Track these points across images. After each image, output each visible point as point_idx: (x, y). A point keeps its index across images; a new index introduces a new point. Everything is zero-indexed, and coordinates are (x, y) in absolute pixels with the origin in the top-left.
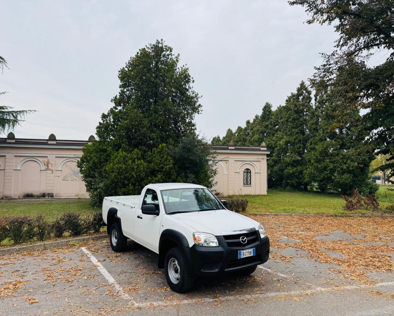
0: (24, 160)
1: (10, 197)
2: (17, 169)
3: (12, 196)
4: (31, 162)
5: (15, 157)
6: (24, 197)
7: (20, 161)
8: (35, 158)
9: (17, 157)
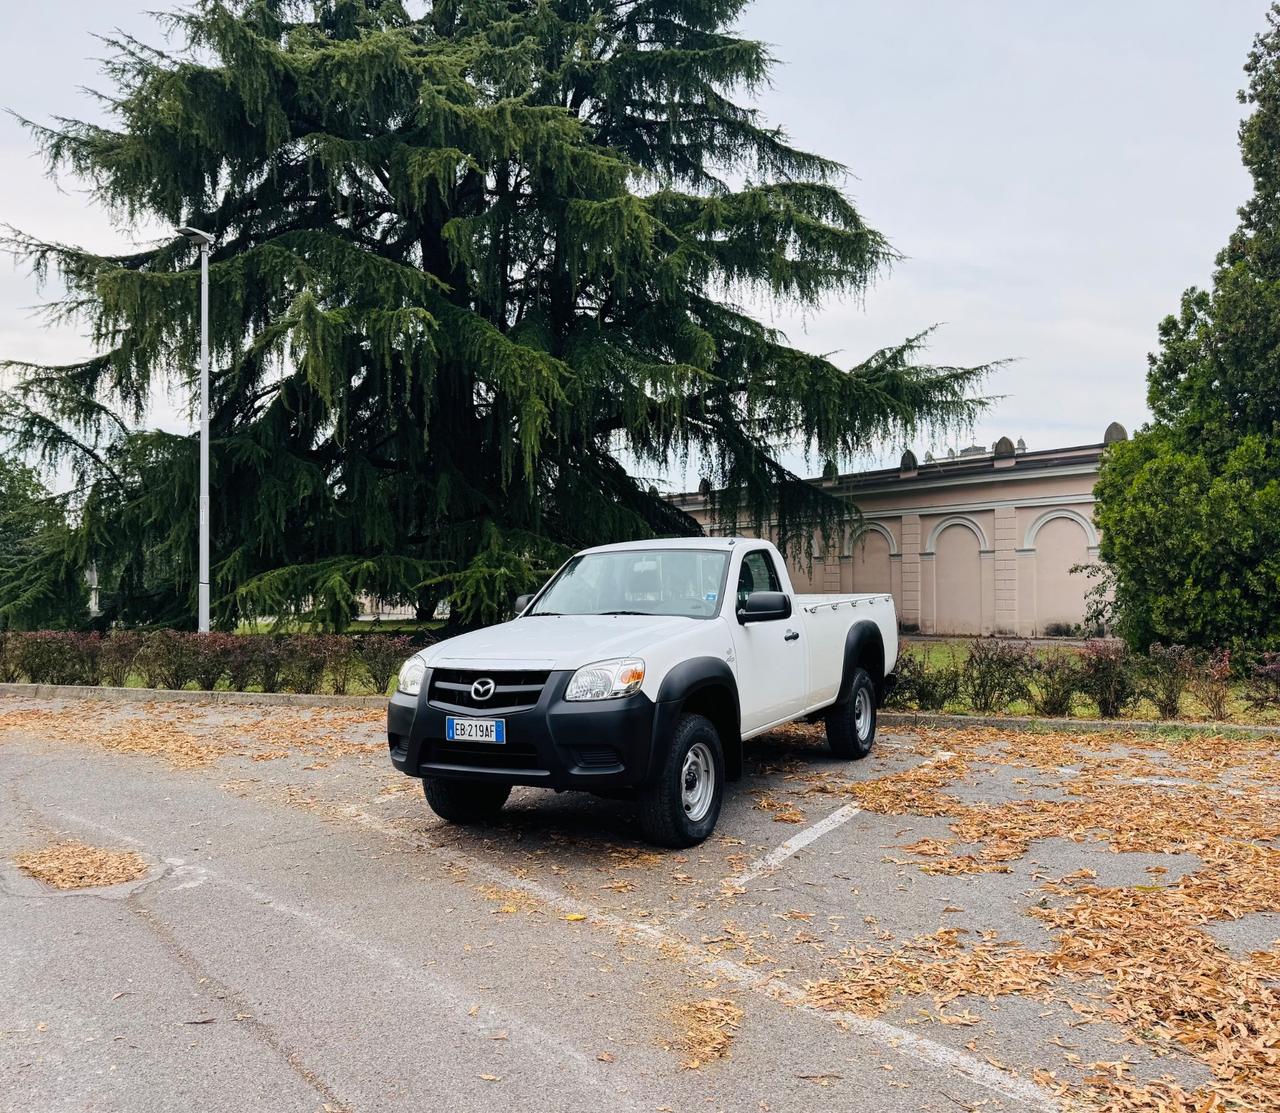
0: (1040, 518)
1: (1012, 632)
2: (1026, 547)
3: (1017, 629)
4: (1060, 522)
5: (1018, 512)
6: (1047, 634)
7: (1031, 523)
8: (1070, 508)
9: (1023, 511)
